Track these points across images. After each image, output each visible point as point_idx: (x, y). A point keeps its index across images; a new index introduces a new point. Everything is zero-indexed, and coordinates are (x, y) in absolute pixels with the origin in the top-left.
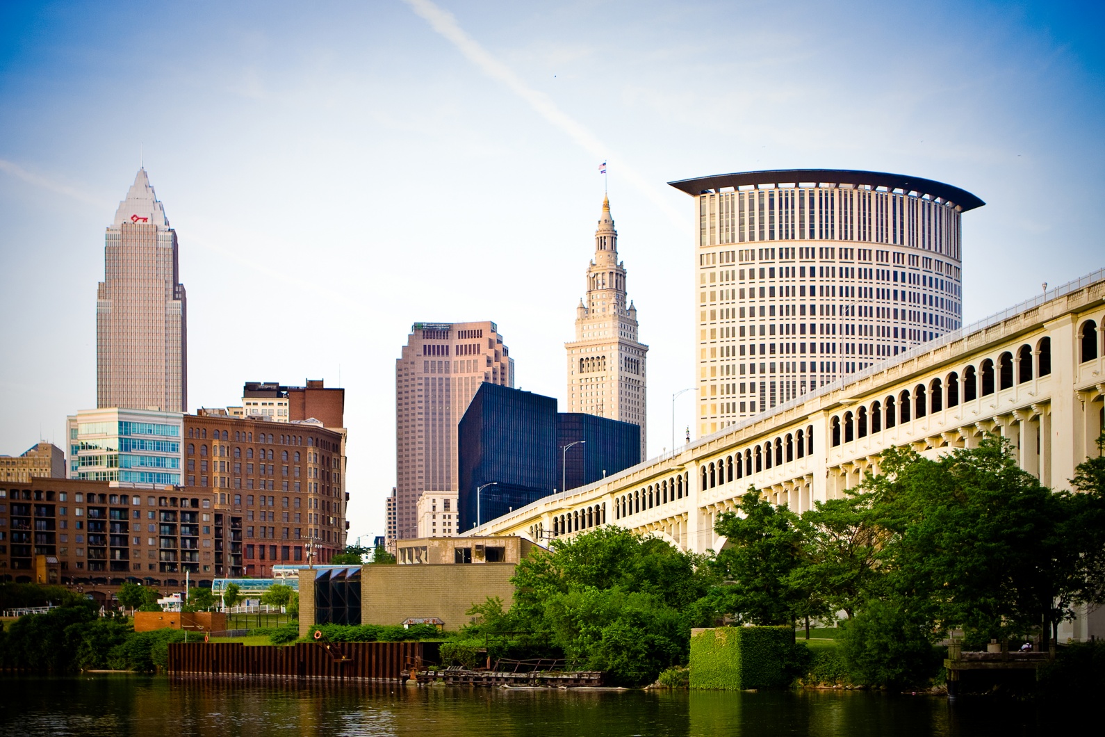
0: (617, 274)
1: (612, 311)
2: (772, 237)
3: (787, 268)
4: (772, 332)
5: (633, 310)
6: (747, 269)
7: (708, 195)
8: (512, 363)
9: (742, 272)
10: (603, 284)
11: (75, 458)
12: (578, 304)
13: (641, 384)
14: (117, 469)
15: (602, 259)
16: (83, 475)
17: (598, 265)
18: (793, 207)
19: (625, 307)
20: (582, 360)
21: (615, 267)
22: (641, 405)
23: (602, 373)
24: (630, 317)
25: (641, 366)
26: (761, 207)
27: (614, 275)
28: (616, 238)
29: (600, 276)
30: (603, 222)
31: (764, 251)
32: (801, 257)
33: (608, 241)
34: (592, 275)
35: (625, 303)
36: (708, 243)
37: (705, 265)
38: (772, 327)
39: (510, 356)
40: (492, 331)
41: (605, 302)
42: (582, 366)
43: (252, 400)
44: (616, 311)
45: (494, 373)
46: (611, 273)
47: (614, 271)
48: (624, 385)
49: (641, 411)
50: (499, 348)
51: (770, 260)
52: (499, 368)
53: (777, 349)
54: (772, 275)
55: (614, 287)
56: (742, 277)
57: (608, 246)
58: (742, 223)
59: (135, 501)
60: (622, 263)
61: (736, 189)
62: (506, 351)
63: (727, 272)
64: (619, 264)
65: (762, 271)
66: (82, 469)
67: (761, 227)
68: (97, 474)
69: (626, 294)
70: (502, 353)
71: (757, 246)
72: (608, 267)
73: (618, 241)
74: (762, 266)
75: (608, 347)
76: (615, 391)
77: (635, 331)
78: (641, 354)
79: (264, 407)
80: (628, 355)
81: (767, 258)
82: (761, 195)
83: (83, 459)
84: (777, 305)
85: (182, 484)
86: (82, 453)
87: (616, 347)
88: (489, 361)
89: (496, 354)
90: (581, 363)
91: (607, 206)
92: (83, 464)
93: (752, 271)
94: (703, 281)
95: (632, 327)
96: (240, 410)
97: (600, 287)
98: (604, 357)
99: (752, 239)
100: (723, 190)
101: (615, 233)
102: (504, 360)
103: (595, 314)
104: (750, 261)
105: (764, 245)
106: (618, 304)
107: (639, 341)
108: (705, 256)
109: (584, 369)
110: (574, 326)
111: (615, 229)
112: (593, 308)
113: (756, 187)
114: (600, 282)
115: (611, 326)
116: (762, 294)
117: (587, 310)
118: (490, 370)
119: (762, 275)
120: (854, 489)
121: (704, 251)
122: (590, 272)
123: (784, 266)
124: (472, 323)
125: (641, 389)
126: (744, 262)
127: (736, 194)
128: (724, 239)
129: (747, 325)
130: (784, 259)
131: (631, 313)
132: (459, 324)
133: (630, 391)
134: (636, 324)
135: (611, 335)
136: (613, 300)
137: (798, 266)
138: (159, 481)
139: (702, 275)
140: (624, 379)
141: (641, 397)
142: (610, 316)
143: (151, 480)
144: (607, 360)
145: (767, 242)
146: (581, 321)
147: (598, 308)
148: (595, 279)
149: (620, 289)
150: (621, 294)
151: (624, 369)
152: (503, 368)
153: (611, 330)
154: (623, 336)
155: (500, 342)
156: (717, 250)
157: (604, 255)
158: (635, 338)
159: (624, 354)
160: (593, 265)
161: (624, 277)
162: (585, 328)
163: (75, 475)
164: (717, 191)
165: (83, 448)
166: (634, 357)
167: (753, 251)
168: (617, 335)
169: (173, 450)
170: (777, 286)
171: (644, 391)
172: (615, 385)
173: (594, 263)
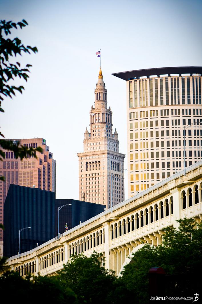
0: (107, 114)
1: (104, 135)
2: (167, 103)
3: (176, 120)
4: (168, 155)
5: (116, 134)
6: (154, 121)
7: (133, 81)
8: (54, 163)
9: (152, 122)
10: (99, 120)
12: (85, 131)
13: (121, 177)
15: (99, 106)
17: (96, 109)
18: (178, 87)
19: (111, 132)
20: (87, 163)
21: (105, 110)
22: (121, 189)
23: (99, 171)
24: (114, 138)
25: (121, 166)
26: (162, 87)
27: (105, 114)
28: (106, 94)
29: (97, 115)
30: (99, 85)
31: (163, 111)
32: (183, 114)
33: (101, 95)
34: (93, 114)
35: (112, 130)
36: (134, 107)
37: (132, 119)
38: (168, 153)
39: (53, 158)
40: (43, 144)
41: (100, 131)
42: (87, 167)
44: (106, 135)
45: (44, 168)
46: (103, 113)
47: (105, 112)
48: (111, 178)
49: (121, 193)
50: (47, 154)
51: (167, 116)
52: (47, 165)
53: (171, 164)
54: (168, 124)
55: (105, 121)
56: (152, 125)
57: (101, 98)
58: (151, 96)
60: (110, 108)
61: (148, 77)
62: (51, 156)
63: (144, 122)
64: (108, 108)
65: (162, 122)
67: (162, 98)
69: (112, 125)
70: (48, 156)
71: (159, 108)
72: (102, 110)
73: (107, 95)
74: (162, 119)
75: (101, 156)
76: (106, 181)
77: (117, 147)
78: (121, 159)
80: (113, 160)
81: (165, 115)
82: (161, 80)
84: (171, 140)
87: (106, 156)
88: (41, 162)
89: (45, 157)
90: (86, 165)
91: (101, 75)
93: (157, 122)
94: (131, 127)
95: (116, 144)
97: (97, 122)
98: (99, 162)
99: (157, 104)
100: (141, 78)
101: (106, 91)
102: (49, 160)
103: (94, 137)
104: (156, 117)
105: (163, 108)
106: (107, 131)
107: (120, 152)
108: (132, 114)
109: (88, 169)
110: (83, 144)
111: (106, 88)
112: (93, 133)
113: (159, 76)
114: (97, 118)
115: (103, 144)
116: (163, 134)
117: (90, 135)
118: (41, 167)
119: (162, 124)
121: (132, 111)
122: (91, 113)
123: (174, 119)
124: (31, 139)
125: (121, 180)
126: (153, 117)
127: (148, 80)
128: (142, 104)
129: (155, 152)
130: (174, 115)
131: (115, 136)
132: (24, 140)
133: (115, 181)
134: (118, 142)
135: (103, 149)
136: (105, 129)
137: (181, 119)
139: (131, 124)
140: (111, 174)
141: (121, 185)
142: (102, 138)
144: (101, 163)
145: (165, 106)
146: (86, 141)
147: (96, 133)
148: (95, 117)
149: (109, 123)
150: (109, 126)
151: (110, 168)
152: (49, 165)
153: (103, 146)
154: (110, 150)
155: (47, 150)
156: (138, 110)
157: (100, 103)
158: (117, 150)
159: (111, 160)
160: (93, 109)
161: (111, 116)
162: (89, 145)
164: (138, 78)
166: (117, 161)
167: (157, 111)
168: (107, 149)
170: (170, 130)
171: (123, 181)
172: (106, 178)
173: (94, 107)
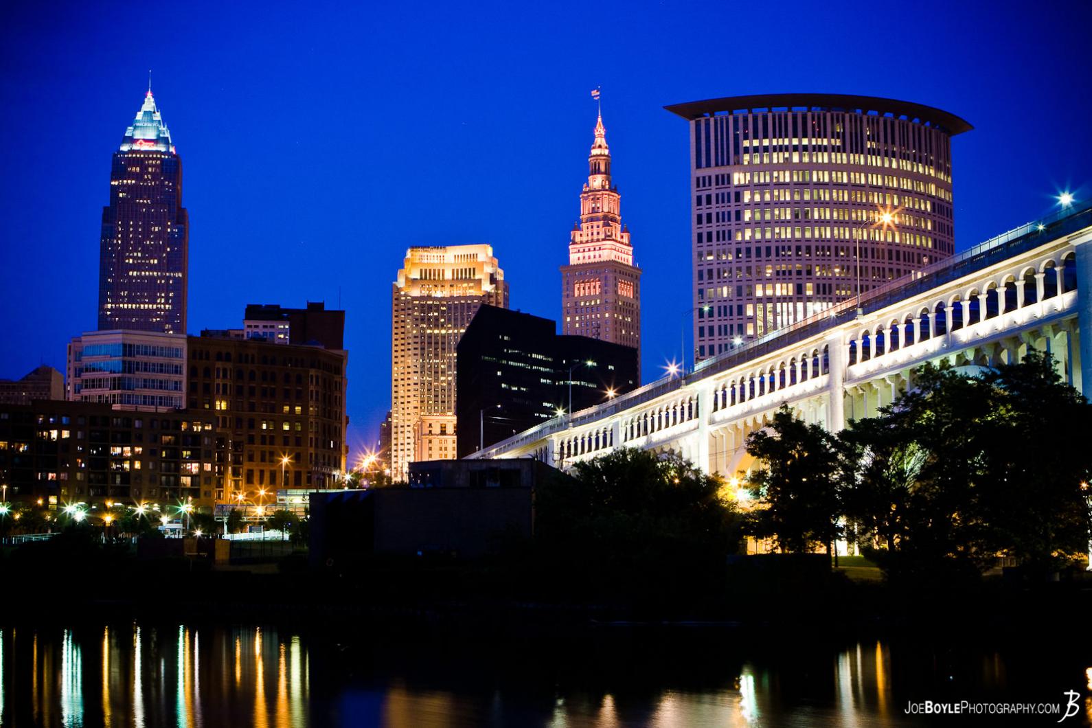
0: (610, 198)
4: (768, 254)
6: (742, 191)
9: (738, 194)
11: (78, 380)
14: (119, 391)
16: (86, 397)
17: (593, 189)
18: (786, 130)
20: (577, 282)
22: (635, 328)
23: (597, 296)
24: (623, 240)
26: (756, 131)
29: (594, 200)
37: (701, 188)
38: (768, 249)
41: (599, 225)
42: (577, 289)
43: (253, 323)
53: (774, 270)
55: (608, 211)
56: (738, 200)
57: (602, 171)
58: (736, 146)
59: (137, 424)
65: (756, 193)
66: (85, 392)
67: (756, 151)
68: (100, 397)
74: (757, 188)
78: (634, 277)
79: (266, 330)
81: (762, 181)
82: (755, 119)
83: (86, 381)
84: (772, 227)
85: (184, 406)
86: (86, 376)
87: (610, 270)
89: (492, 277)
90: (576, 286)
92: (86, 387)
94: (699, 202)
96: (241, 332)
97: (594, 211)
98: (599, 280)
104: (746, 184)
105: (758, 168)
108: (701, 178)
109: (579, 292)
114: (594, 206)
115: (606, 249)
119: (757, 198)
120: (888, 407)
121: (700, 174)
125: (635, 313)
127: (731, 118)
128: (720, 162)
129: (743, 247)
135: (605, 258)
137: (792, 188)
138: (161, 404)
139: (699, 197)
140: (618, 302)
143: (153, 404)
144: (601, 283)
145: (762, 165)
147: (593, 231)
148: (590, 203)
149: (613, 213)
151: (617, 291)
153: (606, 253)
157: (598, 180)
159: (618, 278)
163: (78, 397)
165: (87, 370)
166: (628, 280)
168: (612, 258)
169: (176, 372)
170: (772, 209)
171: (638, 315)
172: (610, 307)
